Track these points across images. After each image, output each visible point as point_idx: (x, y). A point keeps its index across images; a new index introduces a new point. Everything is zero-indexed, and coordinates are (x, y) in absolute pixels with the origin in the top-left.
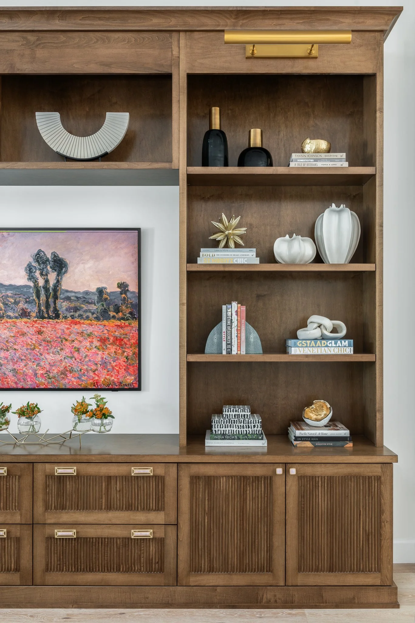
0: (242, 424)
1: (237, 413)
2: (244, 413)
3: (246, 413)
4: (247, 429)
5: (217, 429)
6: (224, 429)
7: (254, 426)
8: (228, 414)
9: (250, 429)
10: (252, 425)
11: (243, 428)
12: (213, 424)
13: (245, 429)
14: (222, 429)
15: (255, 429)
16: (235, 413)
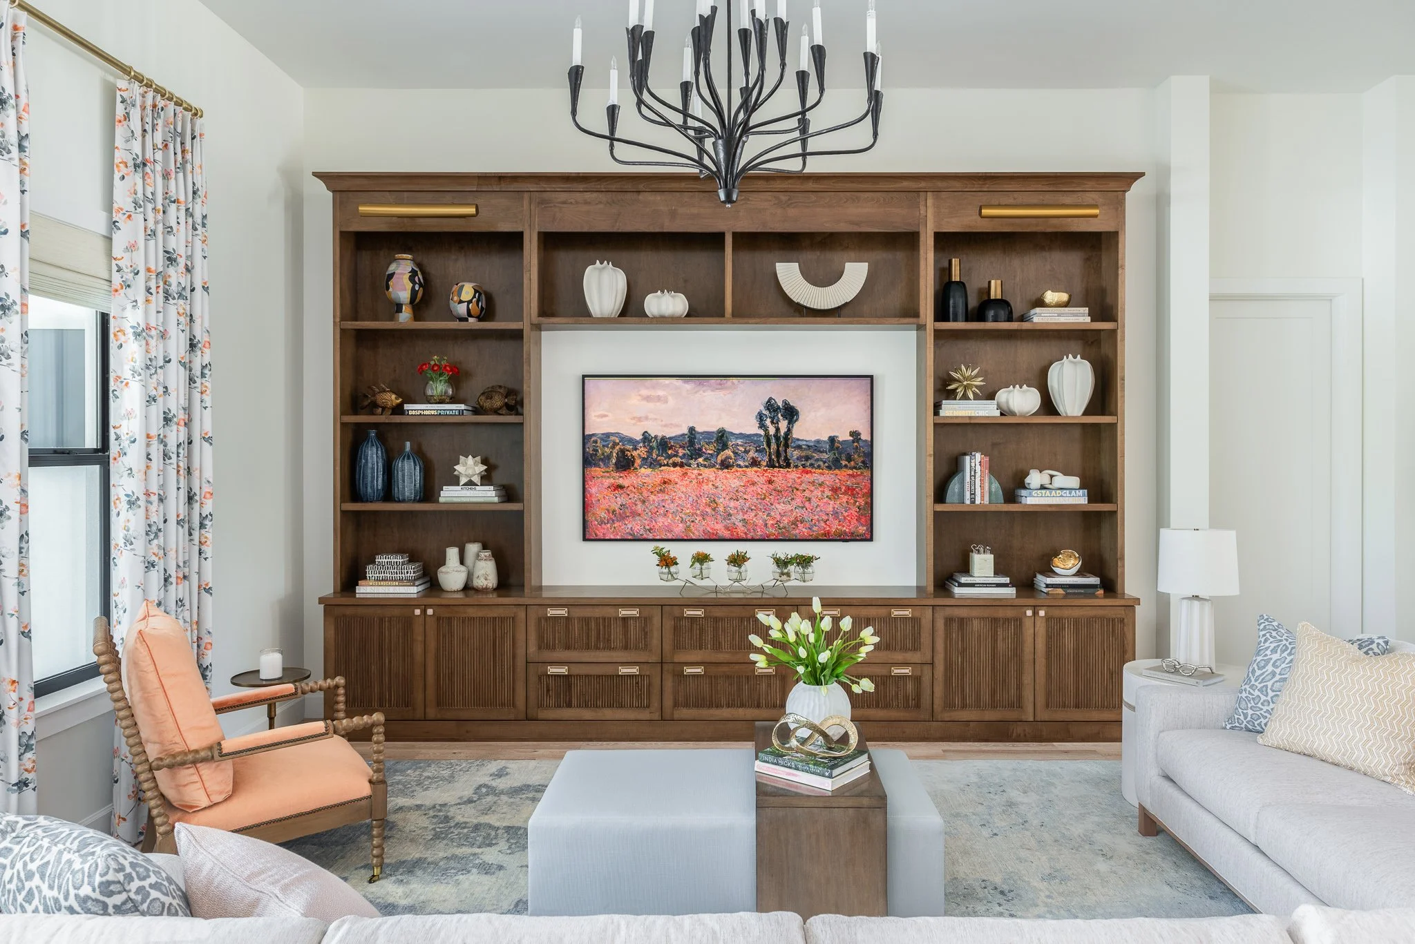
0: (395, 571)
1: (389, 560)
2: (396, 560)
3: (398, 560)
4: (400, 575)
5: (371, 575)
6: (378, 575)
7: (407, 573)
8: (381, 561)
9: (403, 575)
10: (406, 571)
11: (397, 574)
12: (367, 570)
13: (398, 575)
14: (376, 575)
15: (409, 575)
16: (387, 560)
